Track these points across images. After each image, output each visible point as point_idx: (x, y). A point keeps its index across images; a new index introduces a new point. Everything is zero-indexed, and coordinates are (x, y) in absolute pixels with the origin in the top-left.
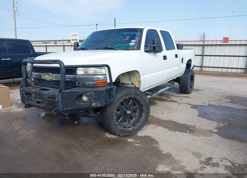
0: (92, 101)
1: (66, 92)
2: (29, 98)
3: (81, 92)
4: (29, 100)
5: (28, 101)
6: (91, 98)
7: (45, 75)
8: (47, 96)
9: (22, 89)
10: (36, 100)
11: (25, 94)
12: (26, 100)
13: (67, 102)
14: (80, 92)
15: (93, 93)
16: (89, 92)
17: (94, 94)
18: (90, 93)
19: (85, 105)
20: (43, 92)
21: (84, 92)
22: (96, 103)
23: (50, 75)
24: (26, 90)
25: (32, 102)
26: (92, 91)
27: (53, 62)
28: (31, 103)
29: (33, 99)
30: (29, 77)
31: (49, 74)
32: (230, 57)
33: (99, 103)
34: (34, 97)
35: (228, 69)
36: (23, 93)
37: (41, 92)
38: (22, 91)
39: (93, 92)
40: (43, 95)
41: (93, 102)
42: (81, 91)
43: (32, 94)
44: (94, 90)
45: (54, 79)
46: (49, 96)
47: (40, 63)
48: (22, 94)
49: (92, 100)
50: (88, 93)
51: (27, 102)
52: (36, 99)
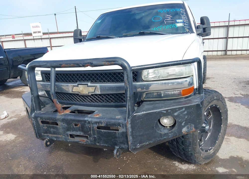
0: (183, 124)
1: (139, 116)
2: (52, 129)
3: (165, 112)
4: (52, 134)
5: (50, 135)
6: (181, 120)
7: (78, 86)
8: (96, 126)
9: (33, 114)
10: (69, 133)
11: (41, 124)
12: (46, 133)
13: (141, 133)
14: (163, 112)
15: (184, 111)
16: (178, 109)
17: (186, 112)
18: (179, 112)
19: (170, 133)
20: (86, 119)
21: (169, 111)
22: (188, 128)
23: (88, 86)
24: (43, 116)
25: (60, 136)
26: (182, 108)
27: (106, 63)
28: (57, 137)
29: (61, 131)
30: (52, 94)
31: (87, 84)
32: (209, 40)
33: (193, 126)
34: (63, 128)
35: (209, 52)
36: (37, 122)
37: (82, 119)
38: (36, 118)
39: (184, 109)
40: (86, 124)
41: (184, 127)
42: (164, 110)
43: (59, 123)
44: (186, 105)
45: (98, 92)
46: (100, 125)
47: (76, 65)
48: (35, 124)
49: (183, 122)
50: (176, 112)
51: (48, 136)
52: (68, 130)
